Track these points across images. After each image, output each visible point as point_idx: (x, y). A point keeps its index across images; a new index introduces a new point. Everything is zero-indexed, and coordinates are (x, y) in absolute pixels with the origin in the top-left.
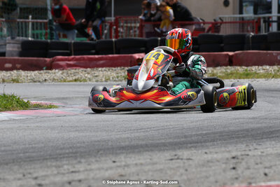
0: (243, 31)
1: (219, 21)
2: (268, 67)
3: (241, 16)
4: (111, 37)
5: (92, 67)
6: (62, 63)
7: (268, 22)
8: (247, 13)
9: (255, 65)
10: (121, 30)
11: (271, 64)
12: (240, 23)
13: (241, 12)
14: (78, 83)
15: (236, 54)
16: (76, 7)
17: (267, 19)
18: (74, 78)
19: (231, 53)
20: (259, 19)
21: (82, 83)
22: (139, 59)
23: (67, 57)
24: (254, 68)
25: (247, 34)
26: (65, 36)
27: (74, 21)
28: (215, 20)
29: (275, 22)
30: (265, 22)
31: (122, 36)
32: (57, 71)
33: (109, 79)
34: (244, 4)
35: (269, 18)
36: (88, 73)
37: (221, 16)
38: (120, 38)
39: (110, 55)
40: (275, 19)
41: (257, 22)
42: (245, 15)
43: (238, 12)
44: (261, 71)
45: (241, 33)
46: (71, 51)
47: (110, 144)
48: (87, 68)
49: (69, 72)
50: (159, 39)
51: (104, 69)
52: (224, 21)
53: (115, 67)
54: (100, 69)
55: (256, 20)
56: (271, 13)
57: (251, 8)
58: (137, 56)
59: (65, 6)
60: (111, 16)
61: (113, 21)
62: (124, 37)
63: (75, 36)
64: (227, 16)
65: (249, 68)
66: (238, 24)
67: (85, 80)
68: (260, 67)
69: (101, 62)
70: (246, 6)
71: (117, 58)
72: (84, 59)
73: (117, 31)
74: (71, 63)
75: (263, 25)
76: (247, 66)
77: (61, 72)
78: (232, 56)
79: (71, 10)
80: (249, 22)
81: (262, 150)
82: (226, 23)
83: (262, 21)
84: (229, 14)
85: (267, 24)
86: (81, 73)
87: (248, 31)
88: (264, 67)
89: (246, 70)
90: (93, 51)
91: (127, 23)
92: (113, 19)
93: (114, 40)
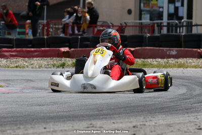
0: (142, 33)
1: (124, 25)
2: (160, 60)
3: (140, 21)
4: (43, 35)
5: (29, 57)
6: (6, 54)
7: (160, 26)
8: (144, 20)
9: (150, 58)
10: (51, 30)
11: (162, 58)
12: (139, 26)
13: (140, 19)
14: (19, 69)
15: (136, 50)
16: (17, 12)
17: (159, 24)
18: (15, 65)
19: (132, 49)
20: (154, 24)
21: (22, 69)
22: (64, 52)
23: (10, 49)
24: (149, 60)
25: (145, 35)
26: (9, 34)
27: (16, 22)
28: (121, 24)
29: (165, 26)
30: (158, 26)
31: (52, 35)
32: (3, 59)
33: (41, 66)
34: (143, 13)
35: (161, 23)
36: (26, 62)
37: (125, 21)
38: (50, 36)
39: (43, 49)
40: (165, 24)
41: (152, 26)
42: (143, 21)
43: (138, 18)
44: (155, 63)
45: (140, 34)
46: (13, 45)
47: (42, 115)
48: (25, 57)
49: (12, 61)
50: (79, 37)
51: (38, 58)
52: (128, 25)
53: (46, 57)
54: (35, 59)
55: (151, 25)
56: (162, 19)
57: (148, 16)
58: (63, 49)
59: (10, 11)
60: (44, 20)
61: (45, 23)
62: (53, 35)
63: (17, 34)
64: (130, 21)
65: (146, 60)
66: (138, 28)
67: (23, 67)
68: (154, 60)
69: (36, 54)
70: (144, 14)
71: (47, 51)
72: (23, 51)
73: (48, 31)
74: (14, 53)
75: (156, 28)
76: (144, 59)
77: (5, 60)
78: (134, 51)
79: (15, 14)
80: (146, 26)
81: (156, 122)
82: (129, 26)
83: (156, 25)
84: (131, 20)
85: (159, 28)
86: (21, 61)
87: (146, 33)
88: (157, 60)
89: (144, 62)
90: (30, 45)
91: (55, 25)
92: (45, 21)
93: (45, 37)
